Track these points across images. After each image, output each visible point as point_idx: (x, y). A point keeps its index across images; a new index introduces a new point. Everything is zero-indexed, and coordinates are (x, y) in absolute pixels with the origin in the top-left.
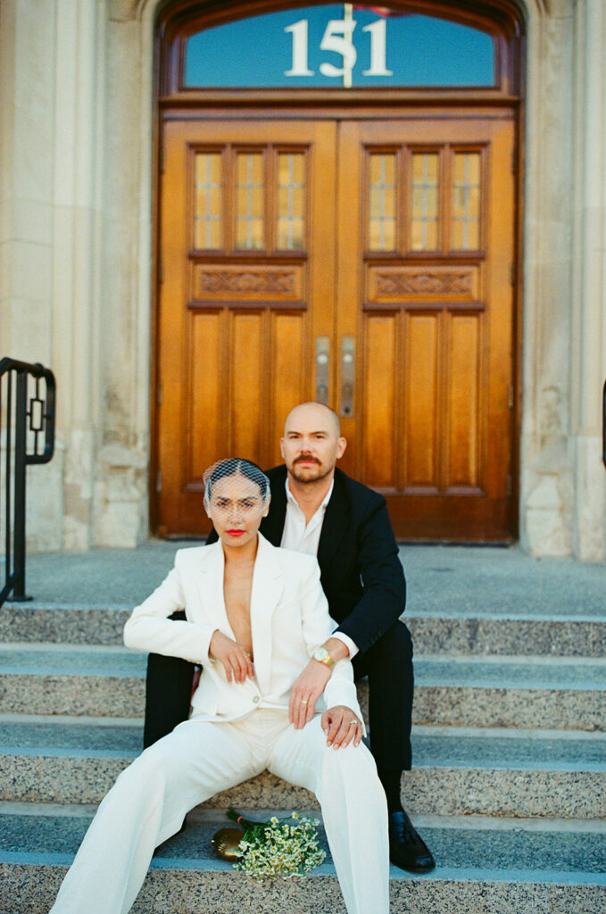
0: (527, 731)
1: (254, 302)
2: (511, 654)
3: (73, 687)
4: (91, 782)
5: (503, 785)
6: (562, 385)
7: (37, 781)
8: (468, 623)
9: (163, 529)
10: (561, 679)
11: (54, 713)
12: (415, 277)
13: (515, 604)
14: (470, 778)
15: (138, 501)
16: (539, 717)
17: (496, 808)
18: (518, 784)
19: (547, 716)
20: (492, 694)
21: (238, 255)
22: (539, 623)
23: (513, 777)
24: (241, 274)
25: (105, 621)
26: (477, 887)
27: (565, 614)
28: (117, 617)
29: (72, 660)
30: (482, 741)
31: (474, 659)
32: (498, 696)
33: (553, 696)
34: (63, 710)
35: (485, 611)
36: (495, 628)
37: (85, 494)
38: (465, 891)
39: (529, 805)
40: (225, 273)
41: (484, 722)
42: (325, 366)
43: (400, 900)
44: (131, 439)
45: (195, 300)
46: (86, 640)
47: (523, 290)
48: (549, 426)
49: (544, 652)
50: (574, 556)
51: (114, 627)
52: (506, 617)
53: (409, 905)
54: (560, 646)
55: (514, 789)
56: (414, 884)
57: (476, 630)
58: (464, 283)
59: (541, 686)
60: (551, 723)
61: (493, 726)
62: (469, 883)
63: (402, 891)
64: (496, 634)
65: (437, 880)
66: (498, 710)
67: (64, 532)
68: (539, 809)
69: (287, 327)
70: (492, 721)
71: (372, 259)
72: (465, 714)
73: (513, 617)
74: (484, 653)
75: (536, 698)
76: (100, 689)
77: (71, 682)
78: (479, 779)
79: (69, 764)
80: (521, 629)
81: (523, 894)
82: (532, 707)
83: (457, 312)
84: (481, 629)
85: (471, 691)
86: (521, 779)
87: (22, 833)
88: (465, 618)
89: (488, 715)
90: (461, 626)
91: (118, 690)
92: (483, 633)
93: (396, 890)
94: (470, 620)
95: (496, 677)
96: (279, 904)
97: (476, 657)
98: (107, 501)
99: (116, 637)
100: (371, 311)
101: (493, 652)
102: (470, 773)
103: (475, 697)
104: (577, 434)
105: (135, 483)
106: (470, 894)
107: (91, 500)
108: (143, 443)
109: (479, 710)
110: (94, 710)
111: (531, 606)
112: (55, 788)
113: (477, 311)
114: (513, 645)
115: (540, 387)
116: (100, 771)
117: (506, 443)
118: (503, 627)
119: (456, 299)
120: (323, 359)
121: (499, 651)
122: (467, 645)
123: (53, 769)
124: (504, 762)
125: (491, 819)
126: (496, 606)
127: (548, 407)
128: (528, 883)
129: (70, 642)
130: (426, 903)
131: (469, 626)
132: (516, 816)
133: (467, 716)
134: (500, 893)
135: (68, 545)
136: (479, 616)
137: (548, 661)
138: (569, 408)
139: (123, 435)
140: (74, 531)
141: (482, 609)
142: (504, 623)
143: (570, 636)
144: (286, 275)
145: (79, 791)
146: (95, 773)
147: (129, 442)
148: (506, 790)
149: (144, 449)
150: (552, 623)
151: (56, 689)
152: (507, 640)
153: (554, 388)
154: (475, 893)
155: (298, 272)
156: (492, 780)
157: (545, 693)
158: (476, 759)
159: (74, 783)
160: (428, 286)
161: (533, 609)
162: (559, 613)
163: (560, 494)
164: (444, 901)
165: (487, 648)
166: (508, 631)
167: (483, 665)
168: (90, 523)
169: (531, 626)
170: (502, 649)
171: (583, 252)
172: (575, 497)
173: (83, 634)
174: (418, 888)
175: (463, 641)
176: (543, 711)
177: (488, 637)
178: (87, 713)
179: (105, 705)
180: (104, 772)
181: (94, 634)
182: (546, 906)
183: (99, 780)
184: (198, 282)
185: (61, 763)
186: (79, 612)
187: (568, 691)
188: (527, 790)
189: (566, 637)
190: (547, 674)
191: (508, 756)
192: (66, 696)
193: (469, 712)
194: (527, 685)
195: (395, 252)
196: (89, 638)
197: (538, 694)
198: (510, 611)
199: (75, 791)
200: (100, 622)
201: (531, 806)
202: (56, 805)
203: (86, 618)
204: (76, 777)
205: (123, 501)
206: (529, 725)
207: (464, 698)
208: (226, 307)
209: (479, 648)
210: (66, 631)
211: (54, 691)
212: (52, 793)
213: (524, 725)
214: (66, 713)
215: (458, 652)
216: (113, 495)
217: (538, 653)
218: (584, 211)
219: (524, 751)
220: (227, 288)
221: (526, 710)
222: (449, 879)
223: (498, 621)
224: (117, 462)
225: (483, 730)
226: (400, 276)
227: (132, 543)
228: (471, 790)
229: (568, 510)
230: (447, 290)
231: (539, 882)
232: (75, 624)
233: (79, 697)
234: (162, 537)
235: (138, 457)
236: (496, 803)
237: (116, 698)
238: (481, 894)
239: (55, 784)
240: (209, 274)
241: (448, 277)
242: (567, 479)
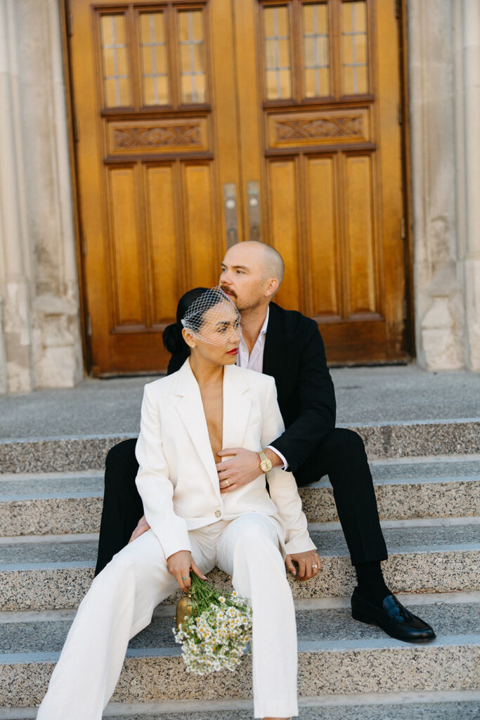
0: (440, 519)
1: (165, 155)
2: (422, 455)
3: (37, 510)
4: (63, 590)
5: (424, 566)
6: (449, 215)
7: (15, 593)
8: (382, 430)
9: (96, 368)
10: (466, 473)
11: (22, 534)
12: (311, 122)
13: (421, 411)
14: (396, 562)
15: (72, 345)
16: (450, 507)
17: (419, 586)
18: (437, 564)
19: (457, 506)
20: (408, 490)
21: (145, 111)
22: (445, 425)
23: (433, 559)
24: (150, 129)
25: (58, 450)
26: (410, 653)
27: (466, 417)
28: (69, 446)
29: (32, 487)
30: (402, 530)
31: (388, 461)
32: (414, 491)
33: (462, 487)
34: (29, 531)
35: (396, 419)
36: (406, 433)
37: (24, 341)
38: (400, 657)
39: (448, 581)
40: (136, 129)
41: (403, 515)
42: (233, 210)
43: (344, 668)
44: (62, 289)
45: (109, 156)
46: (42, 469)
47: (410, 128)
48: (439, 252)
49: (449, 451)
50: (466, 368)
51: (67, 455)
52: (415, 423)
53: (351, 672)
54: (464, 445)
55: (434, 569)
56: (355, 654)
57: (390, 436)
58: (356, 125)
59: (451, 480)
60: (461, 510)
61: (410, 517)
62: (403, 650)
63: (345, 661)
64: (407, 438)
65: (374, 649)
66: (414, 504)
67: (8, 377)
68: (456, 584)
69: (196, 177)
70: (409, 513)
71: (271, 108)
72: (385, 509)
73: (421, 422)
74: (398, 456)
75: (446, 491)
76: (61, 510)
77: (34, 505)
78: (403, 562)
79: (42, 576)
80: (429, 433)
81: (450, 656)
82: (443, 499)
83: (351, 152)
84: (393, 435)
85: (390, 488)
86: (440, 560)
87: (6, 638)
88: (379, 426)
89: (406, 508)
90: (376, 433)
91: (77, 510)
92: (395, 438)
93: (340, 661)
94: (384, 428)
95: (411, 476)
96: (239, 680)
97: (390, 459)
98: (44, 347)
99: (69, 464)
100: (274, 157)
101: (405, 454)
102: (395, 558)
103: (394, 494)
104: (465, 258)
105: (68, 329)
106: (404, 659)
107: (30, 346)
108: (72, 292)
109: (398, 504)
110: (57, 529)
111: (435, 412)
112: (31, 597)
113: (368, 150)
114: (423, 447)
115: (429, 219)
116: (70, 580)
117: (400, 271)
118: (413, 432)
119: (350, 140)
120: (231, 204)
121: (410, 453)
122: (382, 449)
123: (28, 582)
124: (424, 546)
125: (415, 596)
126: (405, 414)
127: (437, 235)
128: (454, 645)
129: (28, 471)
130: (367, 669)
131: (383, 433)
132: (437, 592)
133: (388, 510)
134: (429, 656)
135: (13, 389)
136: (391, 423)
137: (454, 459)
138: (457, 235)
139: (53, 285)
140: (18, 375)
141: (393, 417)
142: (414, 428)
143: (473, 435)
144: (192, 127)
145: (53, 598)
146: (66, 582)
147: (60, 291)
148: (427, 570)
149: (74, 297)
150: (456, 424)
151: (21, 513)
152: (417, 443)
153: (442, 218)
154: (408, 658)
155: (203, 123)
156: (414, 562)
157: (455, 486)
158: (399, 545)
159: (47, 592)
160: (324, 130)
161: (438, 415)
162: (461, 417)
163: (452, 314)
164: (382, 667)
165: (400, 451)
166: (418, 434)
167: (398, 466)
168: (31, 367)
169: (438, 429)
170: (413, 451)
171: (464, 89)
172: (465, 315)
173: (39, 463)
174: (358, 657)
175: (379, 446)
176: (454, 500)
177: (400, 441)
178: (51, 532)
179: (66, 524)
180: (73, 581)
181: (49, 462)
182: (470, 664)
183: (70, 588)
184: (111, 139)
185: (34, 576)
186: (35, 444)
187: (475, 482)
188: (445, 569)
189: (469, 437)
190: (455, 469)
191: (426, 541)
192: (31, 519)
193: (389, 507)
194: (438, 480)
195: (291, 100)
196: (45, 466)
197: (449, 487)
198: (417, 417)
199: (48, 599)
200: (54, 452)
201: (450, 582)
202: (32, 612)
203: (41, 448)
204: (49, 587)
205: (59, 346)
206: (443, 514)
207: (384, 495)
208: (139, 161)
209: (394, 452)
210: (24, 462)
211: (19, 515)
212: (28, 602)
213: (438, 515)
214: (32, 533)
215: (375, 456)
216: (49, 341)
217: (445, 453)
218: (464, 50)
219: (439, 537)
220: (138, 143)
221: (438, 502)
222: (385, 648)
223: (409, 427)
224: (50, 310)
225: (402, 521)
226: (297, 122)
227: (70, 383)
228: (397, 572)
229: (460, 327)
230: (340, 133)
231: (463, 645)
232: (31, 455)
233: (43, 518)
234: (96, 376)
235: (68, 304)
236: (419, 582)
237: (76, 516)
238: (414, 659)
239: (31, 594)
240: (121, 131)
241: (341, 120)
242: (457, 300)
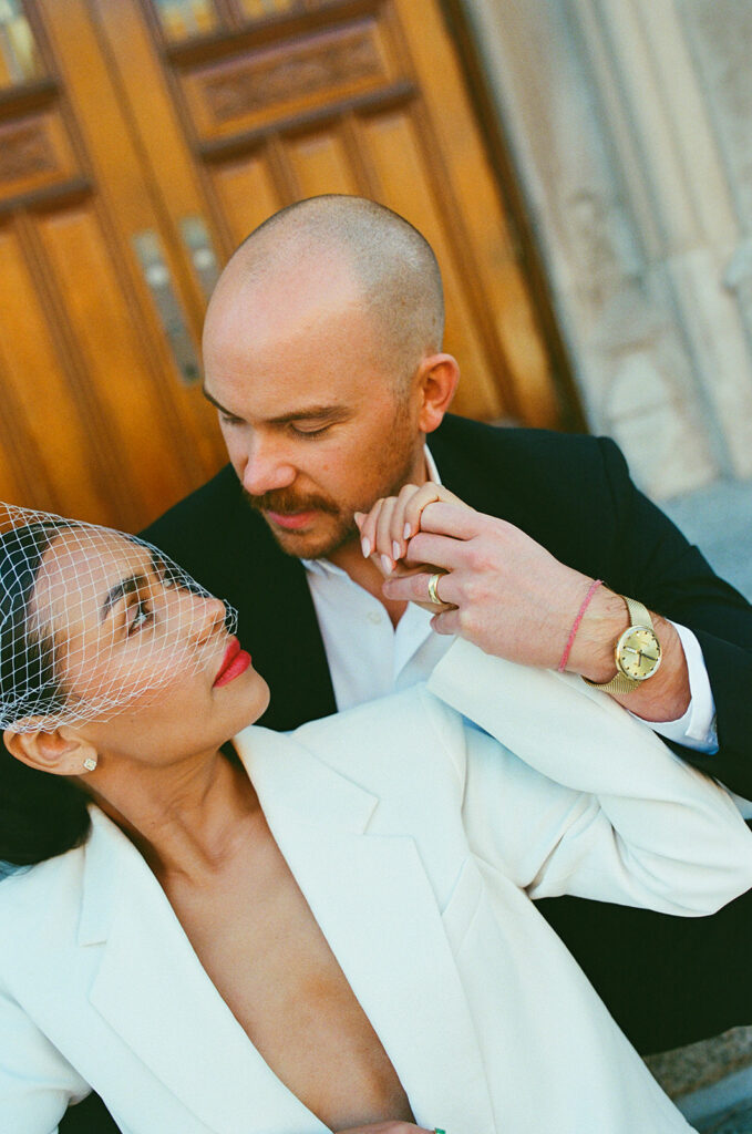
12: (273, 69)
42: (166, 289)
48: (598, 266)
50: (725, 476)
58: (363, 56)
71: (185, 57)
113: (402, 100)
115: (562, 200)
119: (360, 88)
120: (158, 276)
127: (586, 233)
153: (584, 196)
155: (51, 126)
160: (301, 80)
163: (667, 376)
172: (695, 373)
229: (695, 398)
230: (337, 76)
241: (330, 54)
242: (670, 349)
